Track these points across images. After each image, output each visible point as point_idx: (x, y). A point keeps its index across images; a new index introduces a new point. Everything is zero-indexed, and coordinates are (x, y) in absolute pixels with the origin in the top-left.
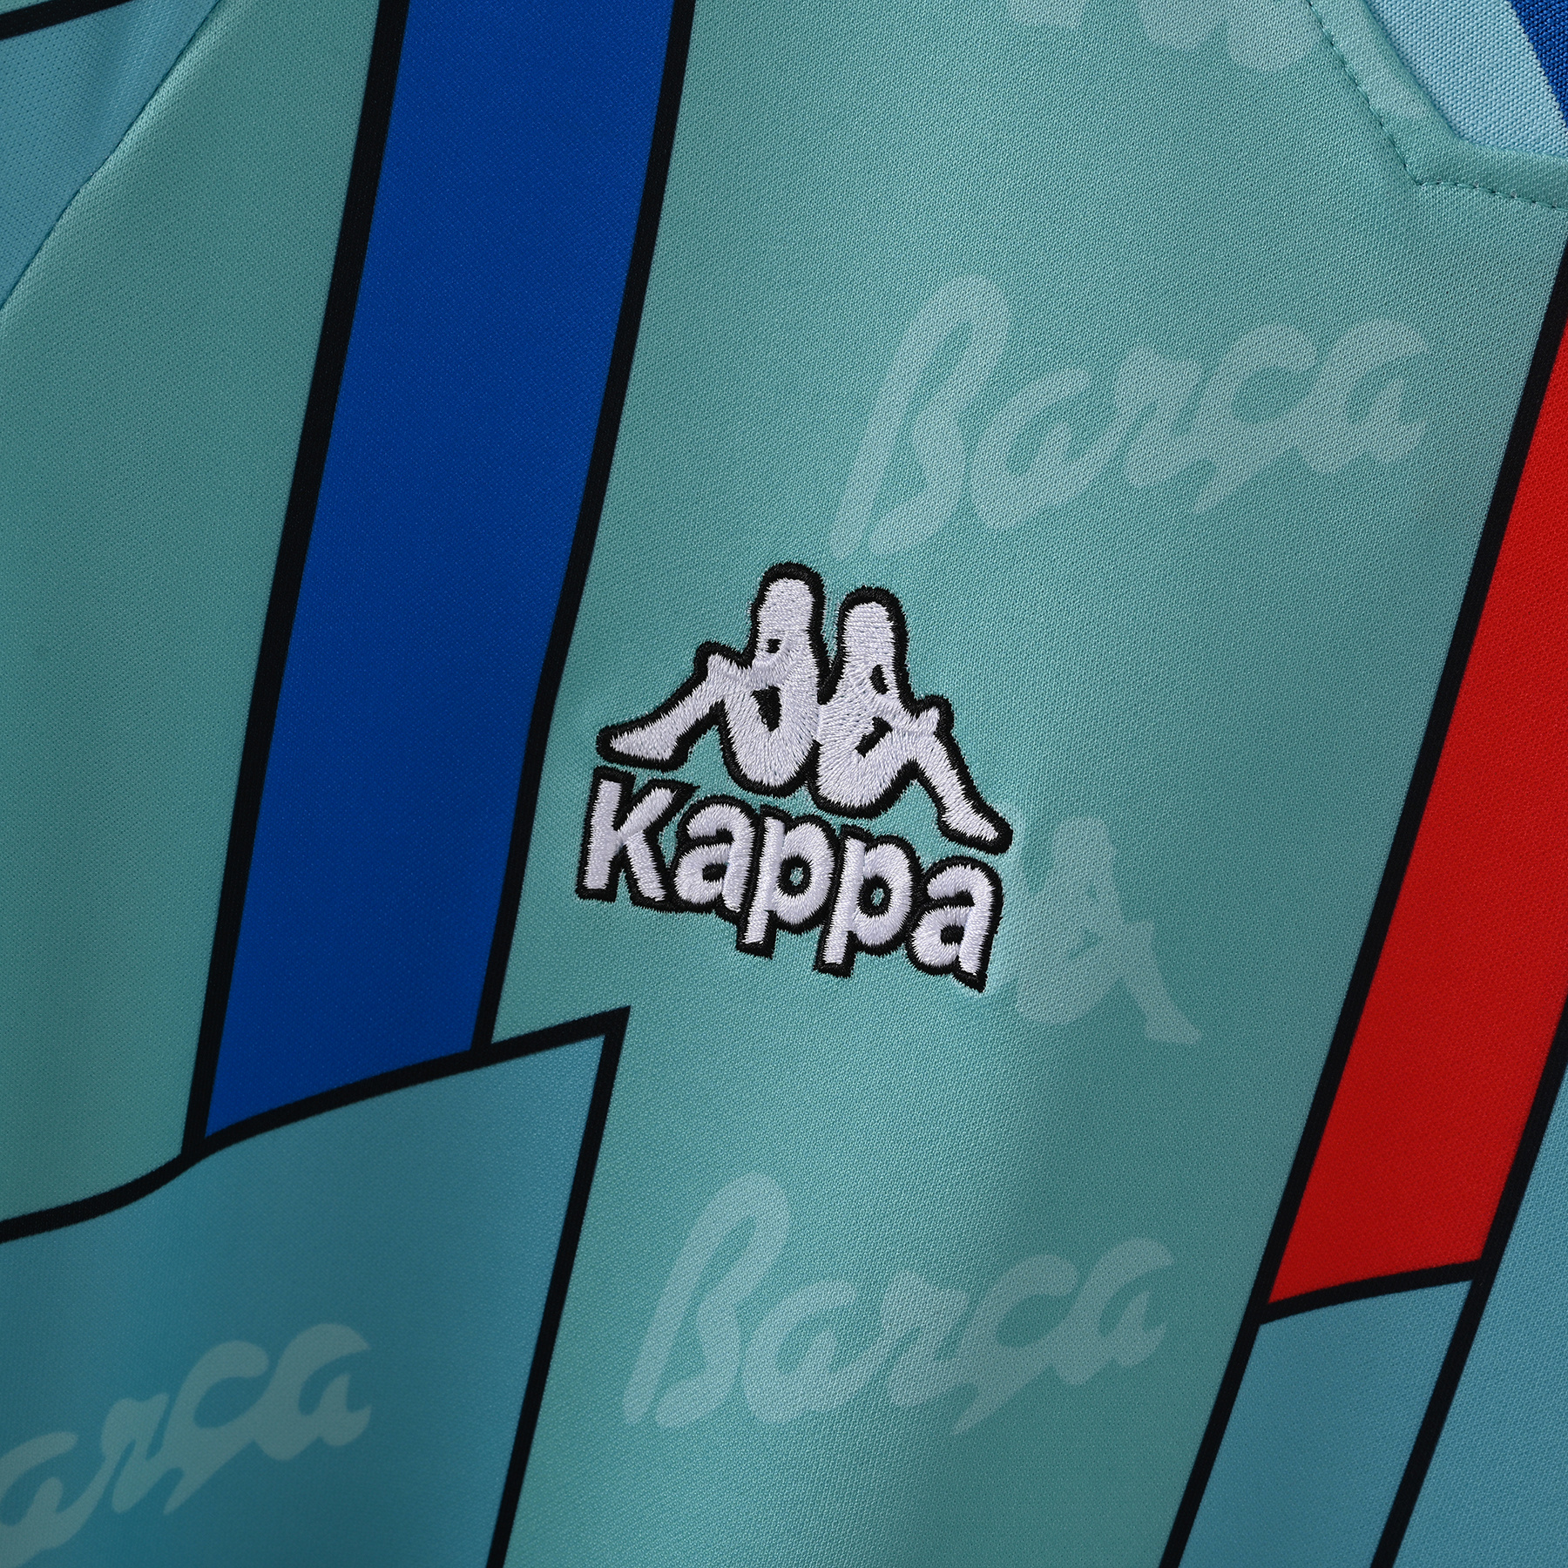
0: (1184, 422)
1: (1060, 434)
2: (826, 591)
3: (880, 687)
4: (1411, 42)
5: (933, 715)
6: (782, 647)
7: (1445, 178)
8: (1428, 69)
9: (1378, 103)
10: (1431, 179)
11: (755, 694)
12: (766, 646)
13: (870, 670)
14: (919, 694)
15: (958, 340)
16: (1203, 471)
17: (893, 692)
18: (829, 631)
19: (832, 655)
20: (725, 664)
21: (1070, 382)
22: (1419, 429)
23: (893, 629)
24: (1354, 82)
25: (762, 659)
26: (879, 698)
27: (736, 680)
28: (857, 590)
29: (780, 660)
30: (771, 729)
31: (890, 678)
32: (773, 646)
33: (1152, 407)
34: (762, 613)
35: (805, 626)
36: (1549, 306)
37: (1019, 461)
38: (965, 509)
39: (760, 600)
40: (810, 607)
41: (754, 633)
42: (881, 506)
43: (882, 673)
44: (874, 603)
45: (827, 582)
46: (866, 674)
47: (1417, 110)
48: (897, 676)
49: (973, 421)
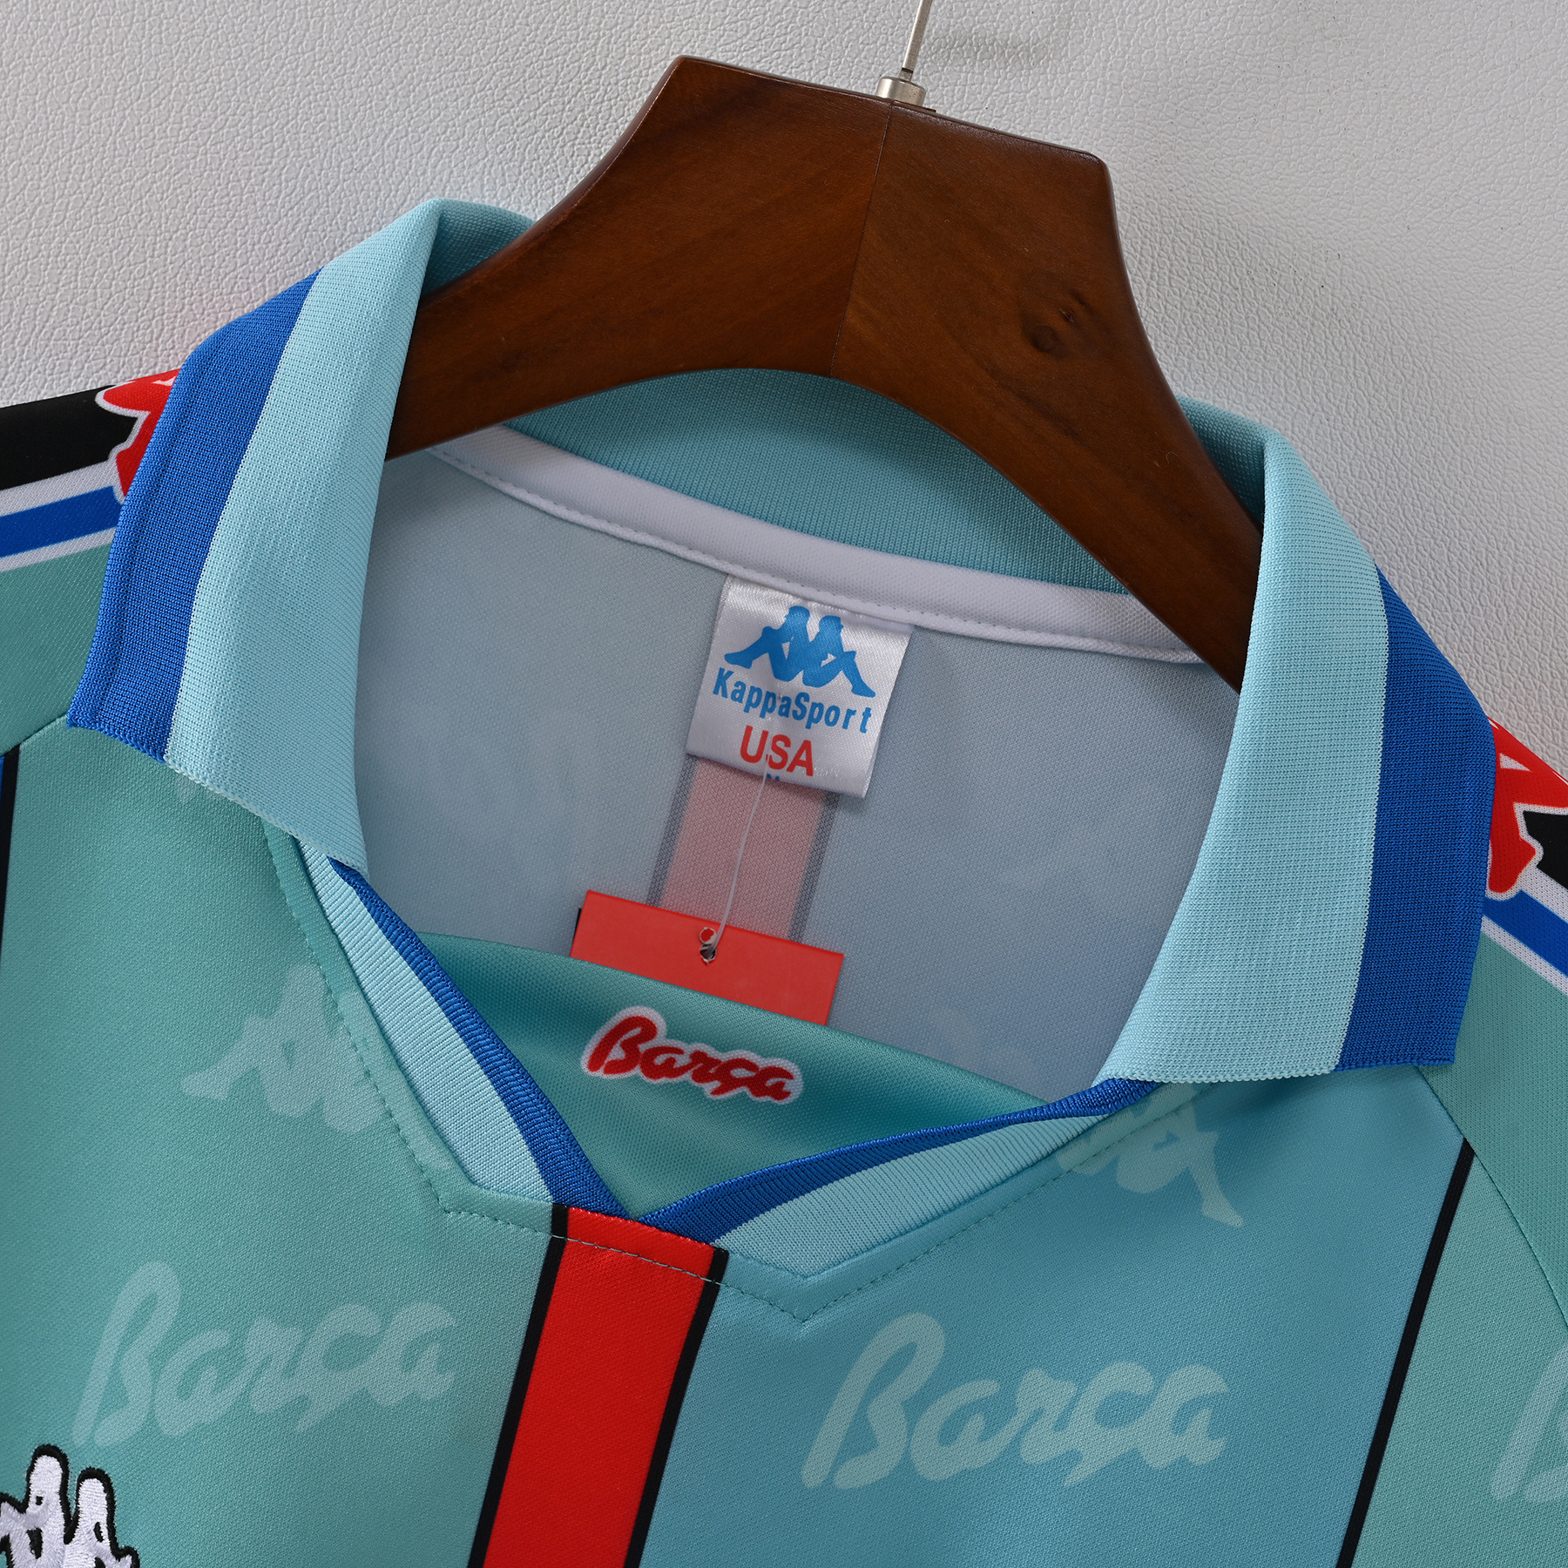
0: (290, 1371)
1: (210, 1375)
2: (70, 1466)
3: (100, 1539)
4: (442, 1117)
5: (129, 1559)
6: (44, 1502)
7: (464, 1210)
8: (453, 1137)
9: (419, 1158)
10: (455, 1209)
11: (28, 1532)
12: (35, 1500)
13: (94, 1525)
14: (121, 1546)
15: (150, 1303)
16: (303, 1403)
17: (107, 1542)
18: (71, 1495)
19: (73, 1511)
20: (11, 1509)
21: (215, 1339)
22: (450, 1377)
23: (107, 1499)
24: (404, 1141)
25: (32, 1508)
26: (98, 1543)
27: (17, 1521)
28: (87, 1469)
29: (42, 1511)
30: (37, 1558)
31: (105, 1532)
32: (39, 1501)
33: (269, 1358)
34: (33, 1477)
35: (58, 1490)
36: (536, 1296)
37: (184, 1391)
38: (151, 1419)
39: (32, 1469)
40: (60, 1477)
41: (28, 1492)
42: (104, 1411)
43: (100, 1528)
44: (95, 1480)
45: (71, 1460)
46: (92, 1527)
47: (446, 1164)
48: (109, 1531)
49: (159, 1359)
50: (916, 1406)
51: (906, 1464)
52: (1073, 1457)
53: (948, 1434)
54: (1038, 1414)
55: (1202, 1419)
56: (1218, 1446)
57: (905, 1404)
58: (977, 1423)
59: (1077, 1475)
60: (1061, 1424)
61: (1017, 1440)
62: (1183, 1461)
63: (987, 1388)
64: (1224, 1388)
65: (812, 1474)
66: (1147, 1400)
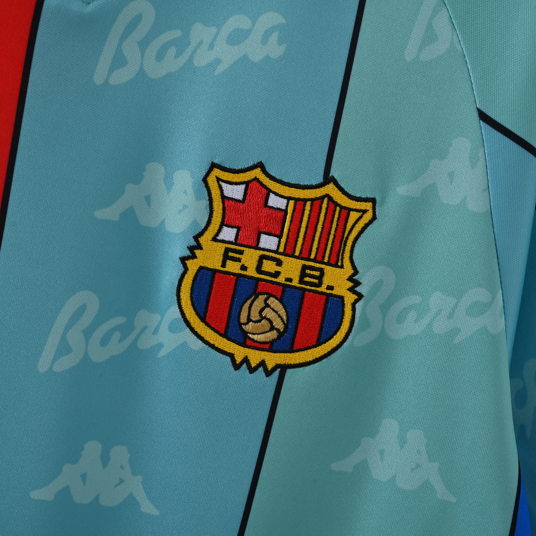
50: (143, 45)
51: (142, 72)
52: (218, 61)
53: (160, 57)
54: (201, 43)
55: (275, 37)
56: (283, 48)
57: (139, 43)
58: (172, 51)
59: (220, 70)
60: (211, 47)
61: (191, 57)
62: (268, 57)
63: (176, 34)
64: (284, 21)
65: (99, 78)
66: (250, 31)
